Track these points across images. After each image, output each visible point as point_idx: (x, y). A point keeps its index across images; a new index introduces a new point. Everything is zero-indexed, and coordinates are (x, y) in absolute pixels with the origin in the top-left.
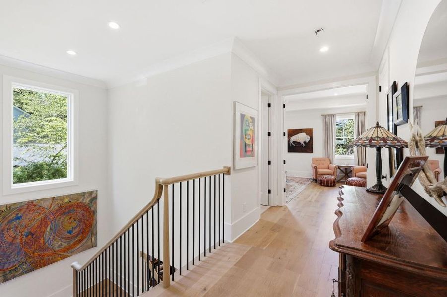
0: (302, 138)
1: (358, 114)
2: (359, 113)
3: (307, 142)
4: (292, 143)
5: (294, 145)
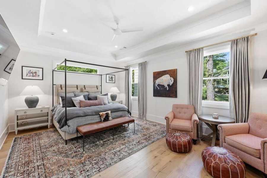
0: (166, 80)
1: (235, 42)
2: (237, 40)
3: (171, 85)
4: (156, 87)
5: (159, 89)
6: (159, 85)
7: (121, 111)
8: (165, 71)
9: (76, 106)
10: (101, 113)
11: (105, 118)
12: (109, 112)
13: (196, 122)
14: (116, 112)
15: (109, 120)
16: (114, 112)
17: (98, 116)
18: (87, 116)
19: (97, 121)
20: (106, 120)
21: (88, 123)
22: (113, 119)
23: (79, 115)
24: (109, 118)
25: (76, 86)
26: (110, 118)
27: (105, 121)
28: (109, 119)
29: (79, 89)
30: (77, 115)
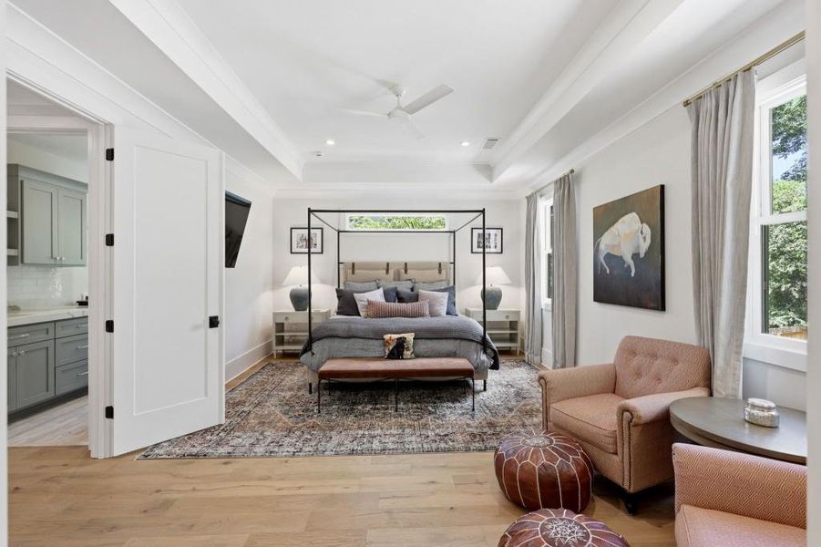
0: (628, 237)
3: (642, 255)
4: (601, 263)
5: (608, 272)
6: (609, 257)
7: (456, 339)
8: (625, 198)
9: (361, 314)
10: (387, 337)
11: (393, 349)
12: (410, 337)
13: (627, 414)
14: (435, 341)
15: (403, 359)
16: (431, 339)
17: (381, 341)
18: (353, 340)
19: (377, 355)
20: (394, 354)
21: (352, 355)
22: (417, 356)
23: (336, 333)
24: (405, 352)
25: (386, 266)
26: (407, 353)
27: (392, 359)
28: (402, 354)
29: (391, 272)
30: (330, 333)
